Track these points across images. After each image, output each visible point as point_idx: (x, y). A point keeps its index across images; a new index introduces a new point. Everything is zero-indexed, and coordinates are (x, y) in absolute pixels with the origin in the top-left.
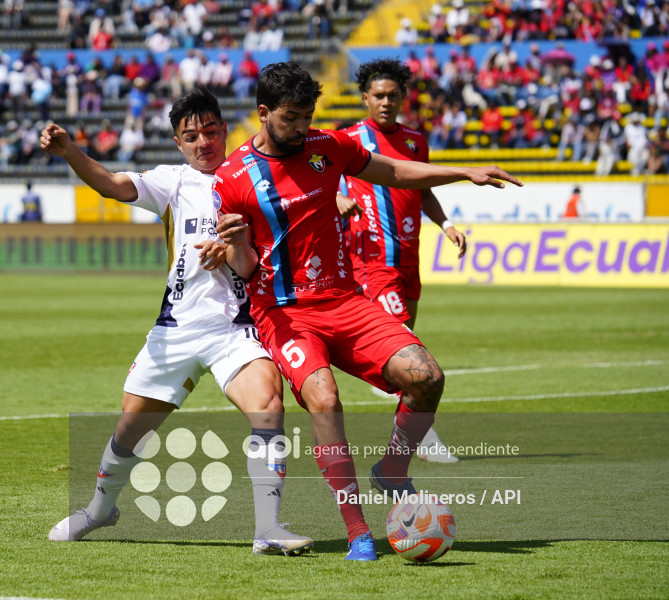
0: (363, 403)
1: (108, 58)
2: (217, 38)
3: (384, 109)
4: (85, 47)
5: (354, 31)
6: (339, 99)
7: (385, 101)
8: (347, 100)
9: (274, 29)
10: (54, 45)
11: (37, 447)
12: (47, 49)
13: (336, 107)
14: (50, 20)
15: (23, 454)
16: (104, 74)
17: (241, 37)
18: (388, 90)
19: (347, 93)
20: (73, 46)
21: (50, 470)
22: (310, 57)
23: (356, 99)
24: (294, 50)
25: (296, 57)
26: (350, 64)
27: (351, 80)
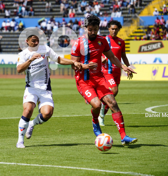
0: (143, 113)
1: (74, 20)
2: (103, 14)
3: (114, 33)
4: (67, 17)
5: (142, 12)
6: (137, 30)
7: (114, 31)
8: (139, 30)
9: (119, 12)
10: (59, 16)
11: (53, 125)
12: (57, 18)
13: (136, 32)
14: (58, 10)
15: (50, 127)
16: (73, 24)
17: (110, 14)
18: (115, 28)
19: (139, 29)
20: (64, 17)
21: (57, 131)
22: (129, 19)
23: (142, 30)
24: (125, 17)
25: (125, 19)
26: (140, 21)
27: (140, 25)
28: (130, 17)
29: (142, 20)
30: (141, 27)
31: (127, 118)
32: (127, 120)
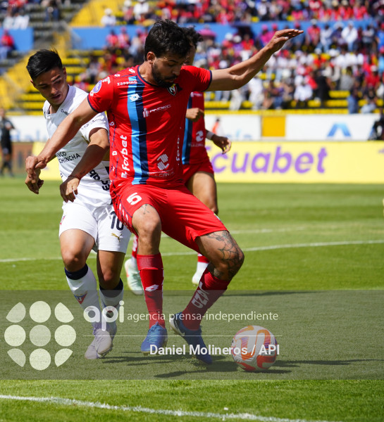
5: (75, 16)
6: (66, 60)
8: (71, 61)
9: (23, 15)
17: (1, 20)
19: (71, 56)
22: (46, 34)
23: (76, 61)
24: (36, 29)
25: (38, 33)
26: (73, 38)
27: (74, 47)
28: (47, 29)
29: (77, 37)
30: (75, 52)
31: (45, 270)
32: (45, 274)
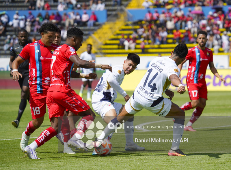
1: (43, 13)
4: (35, 9)
5: (129, 4)
6: (124, 27)
8: (127, 27)
11: (16, 149)
13: (123, 30)
15: (11, 152)
19: (127, 25)
21: (20, 157)
22: (114, 13)
23: (130, 27)
24: (108, 10)
25: (109, 13)
26: (128, 15)
27: (128, 20)
28: (114, 10)
29: (131, 14)
30: (129, 23)
